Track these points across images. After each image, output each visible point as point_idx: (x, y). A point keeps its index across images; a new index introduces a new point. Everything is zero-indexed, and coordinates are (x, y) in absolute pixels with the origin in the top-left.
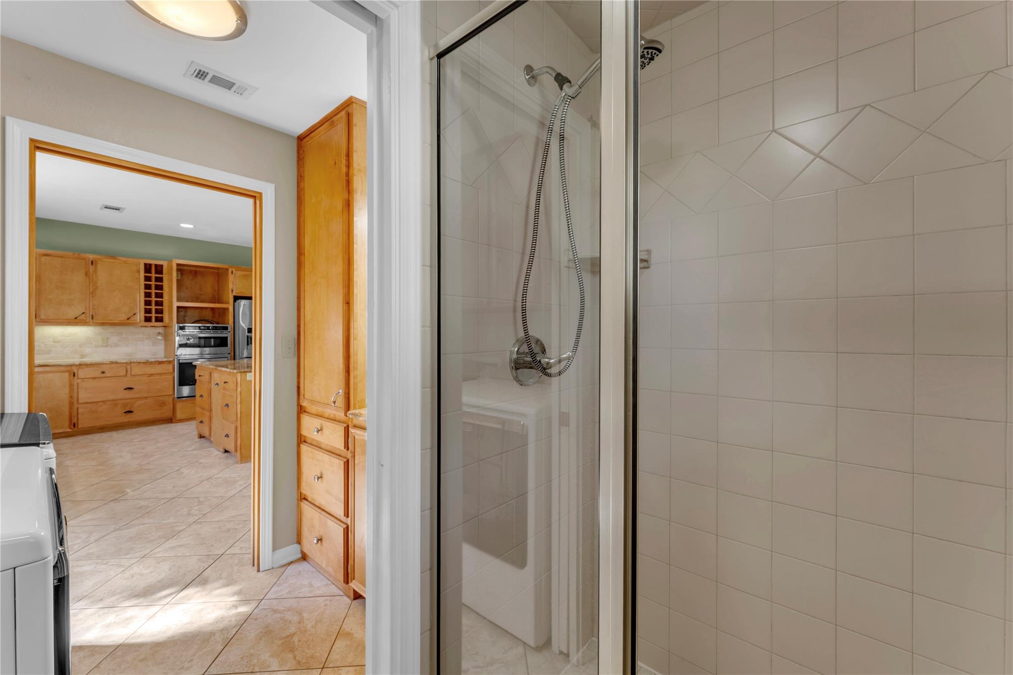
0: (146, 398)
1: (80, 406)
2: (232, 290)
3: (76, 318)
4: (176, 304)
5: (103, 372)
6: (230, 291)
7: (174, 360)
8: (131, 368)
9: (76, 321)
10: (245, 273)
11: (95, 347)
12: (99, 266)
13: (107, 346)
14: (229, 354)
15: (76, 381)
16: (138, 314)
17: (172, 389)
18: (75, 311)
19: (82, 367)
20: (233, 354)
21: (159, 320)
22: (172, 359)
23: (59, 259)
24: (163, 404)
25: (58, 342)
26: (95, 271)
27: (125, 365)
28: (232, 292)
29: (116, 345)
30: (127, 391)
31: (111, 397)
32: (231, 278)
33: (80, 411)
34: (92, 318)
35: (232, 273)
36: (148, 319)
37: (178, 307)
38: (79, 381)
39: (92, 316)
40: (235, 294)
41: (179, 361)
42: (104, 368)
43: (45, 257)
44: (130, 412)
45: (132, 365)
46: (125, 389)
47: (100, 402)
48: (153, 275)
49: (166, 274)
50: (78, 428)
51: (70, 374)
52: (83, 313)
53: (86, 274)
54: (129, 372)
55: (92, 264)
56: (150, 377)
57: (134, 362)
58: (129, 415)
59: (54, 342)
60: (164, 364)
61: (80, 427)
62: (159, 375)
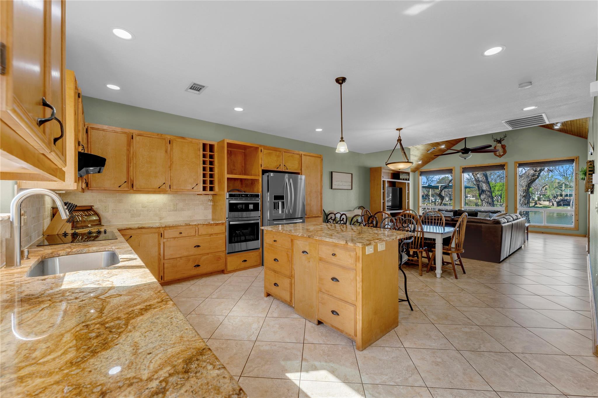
0: (208, 254)
1: (165, 261)
2: (261, 165)
3: (159, 188)
4: (227, 176)
5: (181, 233)
6: (260, 166)
7: (226, 222)
8: (198, 228)
9: (159, 190)
10: (269, 151)
11: (169, 211)
12: (174, 144)
13: (176, 210)
14: (260, 217)
15: (162, 240)
16: (199, 184)
17: (225, 246)
18: (158, 182)
19: (167, 228)
20: (261, 217)
21: (211, 189)
22: (225, 222)
23: (149, 138)
24: (219, 258)
25: (145, 207)
26: (172, 149)
27: (194, 227)
28: (261, 167)
29: (182, 210)
30: (196, 248)
31: (186, 254)
32: (260, 155)
33: (166, 265)
34: (170, 188)
35: (261, 151)
36: (204, 189)
37: (228, 179)
38: (165, 240)
39: (170, 185)
40: (263, 169)
41: (230, 223)
42: (182, 230)
43: (140, 137)
44: (198, 266)
45: (199, 226)
46: (195, 247)
47: (179, 258)
48: (208, 153)
49: (216, 152)
50: (164, 280)
51: (159, 235)
52: (164, 183)
53: (166, 151)
54: (197, 233)
55: (170, 143)
56: (210, 236)
57: (201, 224)
58: (198, 268)
59: (142, 207)
60: (219, 225)
61: (165, 279)
62: (216, 235)
